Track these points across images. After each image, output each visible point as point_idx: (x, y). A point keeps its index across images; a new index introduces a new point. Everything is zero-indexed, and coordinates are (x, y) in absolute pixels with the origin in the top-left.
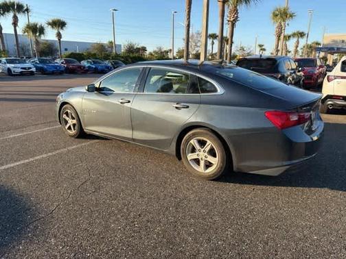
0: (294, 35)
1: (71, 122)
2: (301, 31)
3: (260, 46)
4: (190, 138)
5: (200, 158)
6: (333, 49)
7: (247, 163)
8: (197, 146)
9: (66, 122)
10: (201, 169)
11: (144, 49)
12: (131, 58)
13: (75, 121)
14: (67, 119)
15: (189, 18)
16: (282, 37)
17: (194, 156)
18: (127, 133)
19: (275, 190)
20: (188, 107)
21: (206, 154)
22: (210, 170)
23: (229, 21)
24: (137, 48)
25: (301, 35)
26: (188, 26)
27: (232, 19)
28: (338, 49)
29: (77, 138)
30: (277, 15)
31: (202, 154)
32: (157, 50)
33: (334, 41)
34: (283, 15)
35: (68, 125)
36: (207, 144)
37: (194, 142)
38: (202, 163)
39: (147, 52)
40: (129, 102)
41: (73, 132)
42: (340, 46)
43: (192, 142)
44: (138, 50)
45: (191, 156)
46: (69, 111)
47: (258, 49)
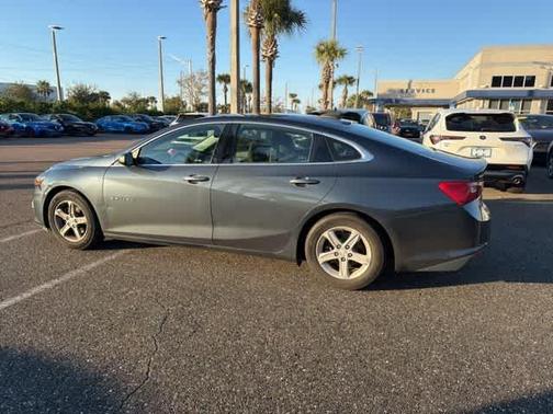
0: (340, 81)
1: (72, 221)
2: (349, 75)
3: (293, 96)
4: (323, 229)
5: (339, 257)
6: (390, 100)
7: (418, 258)
8: (335, 241)
9: (62, 223)
10: (342, 273)
11: (105, 96)
12: (91, 111)
13: (83, 220)
14: (64, 216)
15: (213, 49)
16: (331, 83)
17: (329, 256)
18: (202, 232)
19: (445, 291)
20: (318, 182)
21: (349, 251)
22: (358, 273)
23: (265, 57)
24: (93, 94)
25: (350, 80)
26: (213, 61)
27: (269, 55)
28: (397, 101)
29: (88, 249)
30: (322, 52)
31: (343, 252)
32: (130, 98)
33: (390, 90)
34: (330, 52)
35: (66, 228)
36: (352, 236)
37: (328, 235)
38: (344, 266)
39: (111, 102)
40: (207, 179)
41: (79, 239)
42: (399, 97)
43: (326, 235)
44: (95, 97)
45: (323, 257)
46: (70, 203)
47: (290, 100)
